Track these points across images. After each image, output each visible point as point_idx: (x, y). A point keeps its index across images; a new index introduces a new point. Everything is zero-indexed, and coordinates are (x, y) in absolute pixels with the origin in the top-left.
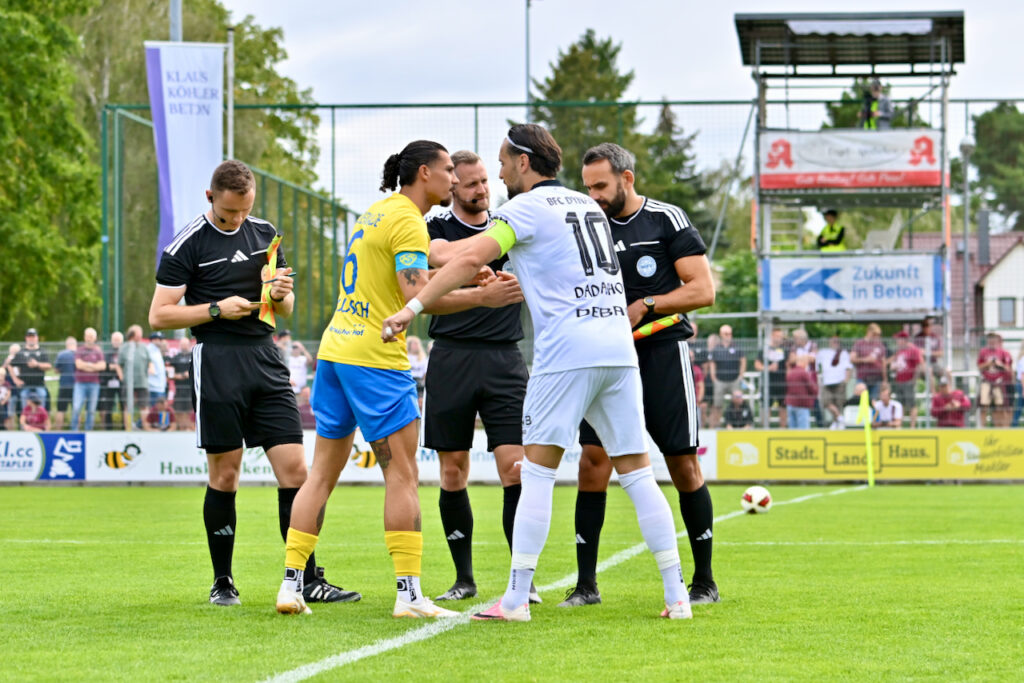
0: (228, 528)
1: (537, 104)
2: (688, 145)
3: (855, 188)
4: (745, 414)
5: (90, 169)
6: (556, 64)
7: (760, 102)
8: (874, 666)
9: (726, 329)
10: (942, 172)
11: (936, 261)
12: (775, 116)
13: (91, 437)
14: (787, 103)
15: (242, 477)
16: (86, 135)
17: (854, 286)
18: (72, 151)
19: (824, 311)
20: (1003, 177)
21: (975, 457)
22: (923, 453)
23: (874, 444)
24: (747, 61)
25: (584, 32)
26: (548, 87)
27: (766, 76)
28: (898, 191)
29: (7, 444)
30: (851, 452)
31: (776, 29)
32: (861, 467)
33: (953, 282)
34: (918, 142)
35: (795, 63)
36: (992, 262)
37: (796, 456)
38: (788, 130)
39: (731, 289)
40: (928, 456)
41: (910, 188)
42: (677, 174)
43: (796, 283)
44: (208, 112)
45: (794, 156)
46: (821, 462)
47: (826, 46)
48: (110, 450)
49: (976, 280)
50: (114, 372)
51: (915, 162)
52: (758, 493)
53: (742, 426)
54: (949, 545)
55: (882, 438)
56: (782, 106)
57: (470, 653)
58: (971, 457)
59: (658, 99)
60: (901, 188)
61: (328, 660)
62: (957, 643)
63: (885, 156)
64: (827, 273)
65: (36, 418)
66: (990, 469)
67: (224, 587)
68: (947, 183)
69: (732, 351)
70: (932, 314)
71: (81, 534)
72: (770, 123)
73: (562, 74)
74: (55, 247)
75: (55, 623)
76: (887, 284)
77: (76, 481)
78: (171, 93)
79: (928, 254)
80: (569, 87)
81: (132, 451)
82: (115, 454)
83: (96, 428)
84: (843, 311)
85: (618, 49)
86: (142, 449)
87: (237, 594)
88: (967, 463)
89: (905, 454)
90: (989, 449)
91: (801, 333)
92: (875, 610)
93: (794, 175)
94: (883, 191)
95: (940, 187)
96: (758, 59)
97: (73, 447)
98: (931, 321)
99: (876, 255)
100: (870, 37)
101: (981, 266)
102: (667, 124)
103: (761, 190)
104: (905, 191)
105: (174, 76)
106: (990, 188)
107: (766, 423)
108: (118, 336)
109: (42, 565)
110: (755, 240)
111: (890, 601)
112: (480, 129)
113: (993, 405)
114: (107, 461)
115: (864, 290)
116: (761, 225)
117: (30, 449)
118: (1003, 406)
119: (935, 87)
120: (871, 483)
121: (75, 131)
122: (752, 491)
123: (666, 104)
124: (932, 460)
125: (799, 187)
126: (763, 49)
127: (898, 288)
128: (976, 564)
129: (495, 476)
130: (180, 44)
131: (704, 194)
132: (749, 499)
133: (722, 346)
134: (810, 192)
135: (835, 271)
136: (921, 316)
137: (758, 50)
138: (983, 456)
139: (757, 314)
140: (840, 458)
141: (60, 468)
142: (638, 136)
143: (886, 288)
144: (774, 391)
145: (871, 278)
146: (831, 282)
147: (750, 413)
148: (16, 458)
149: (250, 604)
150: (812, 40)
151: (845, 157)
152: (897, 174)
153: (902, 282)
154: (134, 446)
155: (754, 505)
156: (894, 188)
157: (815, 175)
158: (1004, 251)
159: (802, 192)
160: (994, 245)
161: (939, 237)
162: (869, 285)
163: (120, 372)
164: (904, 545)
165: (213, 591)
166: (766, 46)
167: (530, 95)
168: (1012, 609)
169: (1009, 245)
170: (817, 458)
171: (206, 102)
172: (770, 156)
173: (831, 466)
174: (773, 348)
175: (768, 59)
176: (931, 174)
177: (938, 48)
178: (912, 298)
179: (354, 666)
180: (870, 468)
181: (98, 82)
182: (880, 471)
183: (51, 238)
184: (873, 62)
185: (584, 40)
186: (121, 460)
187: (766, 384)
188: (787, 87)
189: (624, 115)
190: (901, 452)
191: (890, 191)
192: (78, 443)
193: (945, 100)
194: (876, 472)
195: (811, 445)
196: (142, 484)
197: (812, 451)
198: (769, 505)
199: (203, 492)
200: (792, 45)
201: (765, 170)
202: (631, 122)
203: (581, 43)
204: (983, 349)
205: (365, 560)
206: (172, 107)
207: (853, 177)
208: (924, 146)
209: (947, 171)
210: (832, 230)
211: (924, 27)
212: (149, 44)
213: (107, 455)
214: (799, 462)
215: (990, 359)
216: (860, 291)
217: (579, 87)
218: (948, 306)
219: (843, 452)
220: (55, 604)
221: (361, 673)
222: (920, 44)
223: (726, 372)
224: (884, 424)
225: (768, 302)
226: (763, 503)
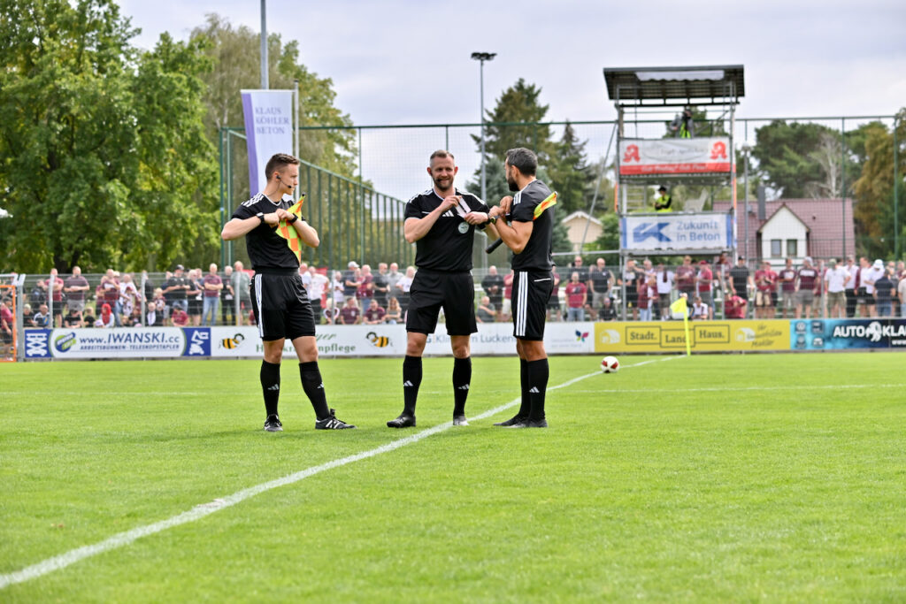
0: (276, 385)
1: (489, 124)
2: (581, 148)
3: (679, 173)
4: (612, 312)
5: (214, 167)
6: (500, 100)
7: (620, 122)
8: (656, 465)
9: (601, 261)
10: (731, 163)
11: (728, 218)
12: (629, 131)
13: (214, 330)
14: (636, 122)
15: (284, 353)
16: (211, 145)
17: (678, 234)
18: (203, 155)
19: (660, 249)
20: (773, 166)
21: (752, 337)
22: (720, 335)
23: (690, 330)
24: (611, 97)
25: (517, 80)
26: (494, 113)
27: (623, 106)
28: (704, 175)
29: (163, 335)
30: (676, 334)
31: (629, 77)
32: (682, 344)
33: (738, 231)
34: (716, 145)
35: (641, 98)
36: (767, 218)
37: (643, 337)
38: (637, 139)
39: (609, 235)
40: (723, 337)
41: (711, 173)
42: (575, 166)
43: (642, 232)
44: (283, 132)
45: (640, 155)
46: (658, 341)
47: (660, 87)
48: (225, 338)
49: (757, 229)
50: (229, 290)
51: (714, 157)
52: (611, 360)
53: (610, 319)
54: (721, 391)
55: (695, 326)
56: (633, 125)
57: (413, 459)
58: (750, 337)
59: (564, 120)
60: (706, 173)
61: (327, 464)
62: (712, 451)
63: (696, 154)
64: (661, 226)
65: (180, 319)
66: (761, 344)
67: (273, 420)
68: (734, 170)
69: (604, 274)
70: (725, 250)
71: (197, 389)
72: (626, 135)
73: (504, 106)
74: (193, 213)
75: (167, 443)
76: (698, 232)
77: (205, 357)
78: (257, 121)
79: (723, 213)
80: (507, 114)
81: (239, 338)
82: (228, 340)
83: (217, 324)
84: (671, 249)
85: (539, 91)
86: (245, 336)
87: (281, 425)
88: (747, 340)
89: (710, 336)
90: (761, 332)
91: (648, 262)
92: (666, 431)
93: (640, 166)
94: (695, 175)
95: (730, 172)
96: (618, 95)
97: (203, 336)
98: (725, 255)
99: (690, 215)
100: (686, 82)
101: (760, 221)
102: (569, 136)
103: (620, 175)
104: (708, 175)
105: (260, 110)
106: (766, 173)
107: (625, 318)
108: (228, 268)
109: (168, 408)
110: (617, 206)
111: (677, 426)
112: (450, 140)
113: (764, 305)
114: (224, 344)
115: (684, 236)
116: (621, 196)
117: (177, 338)
118: (770, 306)
119: (727, 111)
120: (689, 353)
121: (205, 143)
122: (607, 359)
123: (568, 124)
124: (726, 339)
125: (643, 174)
126: (621, 90)
127: (705, 235)
128: (736, 403)
129: (450, 351)
130: (268, 90)
131: (591, 178)
132: (605, 364)
133: (597, 271)
134: (650, 176)
135: (666, 224)
136: (719, 252)
137: (618, 91)
138: (757, 336)
139: (619, 251)
140: (670, 339)
141: (196, 348)
142: (550, 144)
143: (697, 234)
144: (629, 298)
145: (688, 228)
146: (664, 231)
147: (614, 312)
148: (169, 343)
149: (288, 431)
150: (651, 84)
151: (671, 155)
152: (703, 165)
153: (707, 231)
154: (240, 335)
155: (609, 368)
156: (702, 173)
157: (653, 166)
158: (774, 211)
159: (645, 176)
160: (768, 207)
161: (730, 203)
162: (687, 233)
163: (232, 291)
164: (694, 392)
165: (266, 423)
166: (623, 87)
167: (484, 119)
168: (750, 430)
169: (777, 207)
170: (655, 339)
171: (282, 126)
172: (626, 155)
173: (664, 344)
174: (628, 272)
175: (624, 95)
176: (724, 164)
177: (728, 87)
178: (713, 241)
179: (341, 468)
180: (688, 344)
181: (221, 114)
182: (694, 346)
183: (191, 209)
184: (689, 97)
185: (517, 85)
186: (232, 343)
187: (624, 294)
188: (636, 113)
189: (541, 131)
190: (707, 334)
191: (699, 175)
192: (206, 334)
193: (733, 120)
194: (691, 347)
195: (652, 330)
196: (245, 358)
197: (652, 335)
198: (618, 368)
199: (261, 363)
200: (638, 87)
201: (622, 163)
202: (547, 135)
203: (516, 87)
204: (757, 271)
205: (365, 403)
206: (259, 129)
207: (676, 167)
208: (719, 148)
209: (734, 162)
210: (663, 199)
211: (719, 75)
212: (243, 91)
213: (224, 341)
214: (645, 341)
215: (762, 277)
216: (682, 236)
217: (512, 114)
218: (735, 246)
219: (671, 335)
220: (170, 431)
221: (345, 472)
222: (717, 86)
223: (599, 286)
224: (697, 317)
225: (625, 244)
226: (614, 366)
